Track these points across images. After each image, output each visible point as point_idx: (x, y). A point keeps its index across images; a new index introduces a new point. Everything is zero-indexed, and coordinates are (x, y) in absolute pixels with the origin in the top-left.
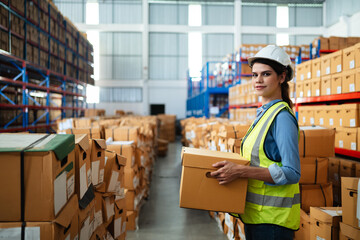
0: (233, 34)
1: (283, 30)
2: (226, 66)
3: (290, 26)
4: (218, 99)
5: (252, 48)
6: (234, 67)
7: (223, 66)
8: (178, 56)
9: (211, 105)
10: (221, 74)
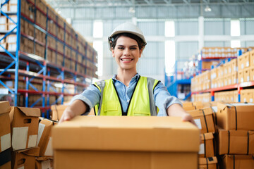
0: (198, 42)
1: (236, 38)
3: (241, 34)
4: (185, 88)
5: (210, 50)
6: (197, 64)
7: (189, 64)
8: (157, 58)
9: (179, 92)
10: (188, 70)
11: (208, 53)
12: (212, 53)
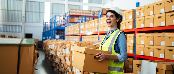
0: (65, 4)
1: (85, 4)
2: (62, 18)
3: (89, 3)
4: (59, 32)
5: (74, 11)
6: (66, 18)
7: (60, 18)
8: (39, 12)
9: (56, 34)
10: (59, 21)
11: (73, 12)
12: (75, 12)
